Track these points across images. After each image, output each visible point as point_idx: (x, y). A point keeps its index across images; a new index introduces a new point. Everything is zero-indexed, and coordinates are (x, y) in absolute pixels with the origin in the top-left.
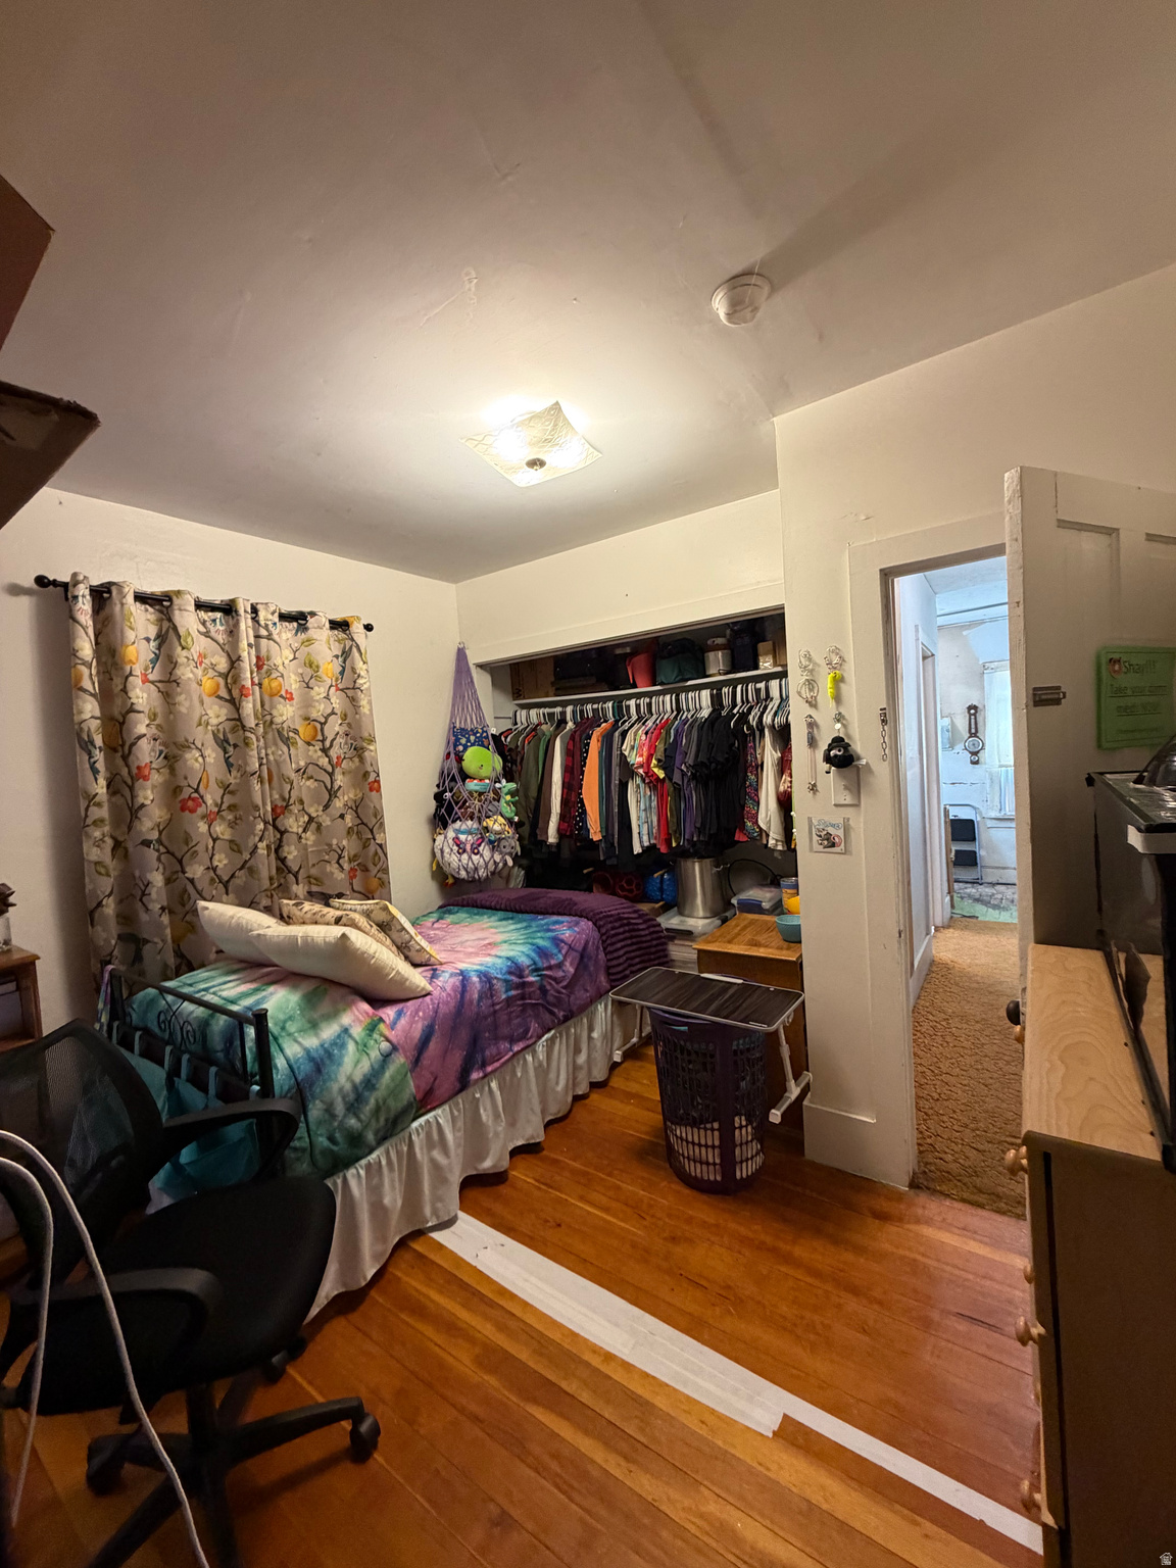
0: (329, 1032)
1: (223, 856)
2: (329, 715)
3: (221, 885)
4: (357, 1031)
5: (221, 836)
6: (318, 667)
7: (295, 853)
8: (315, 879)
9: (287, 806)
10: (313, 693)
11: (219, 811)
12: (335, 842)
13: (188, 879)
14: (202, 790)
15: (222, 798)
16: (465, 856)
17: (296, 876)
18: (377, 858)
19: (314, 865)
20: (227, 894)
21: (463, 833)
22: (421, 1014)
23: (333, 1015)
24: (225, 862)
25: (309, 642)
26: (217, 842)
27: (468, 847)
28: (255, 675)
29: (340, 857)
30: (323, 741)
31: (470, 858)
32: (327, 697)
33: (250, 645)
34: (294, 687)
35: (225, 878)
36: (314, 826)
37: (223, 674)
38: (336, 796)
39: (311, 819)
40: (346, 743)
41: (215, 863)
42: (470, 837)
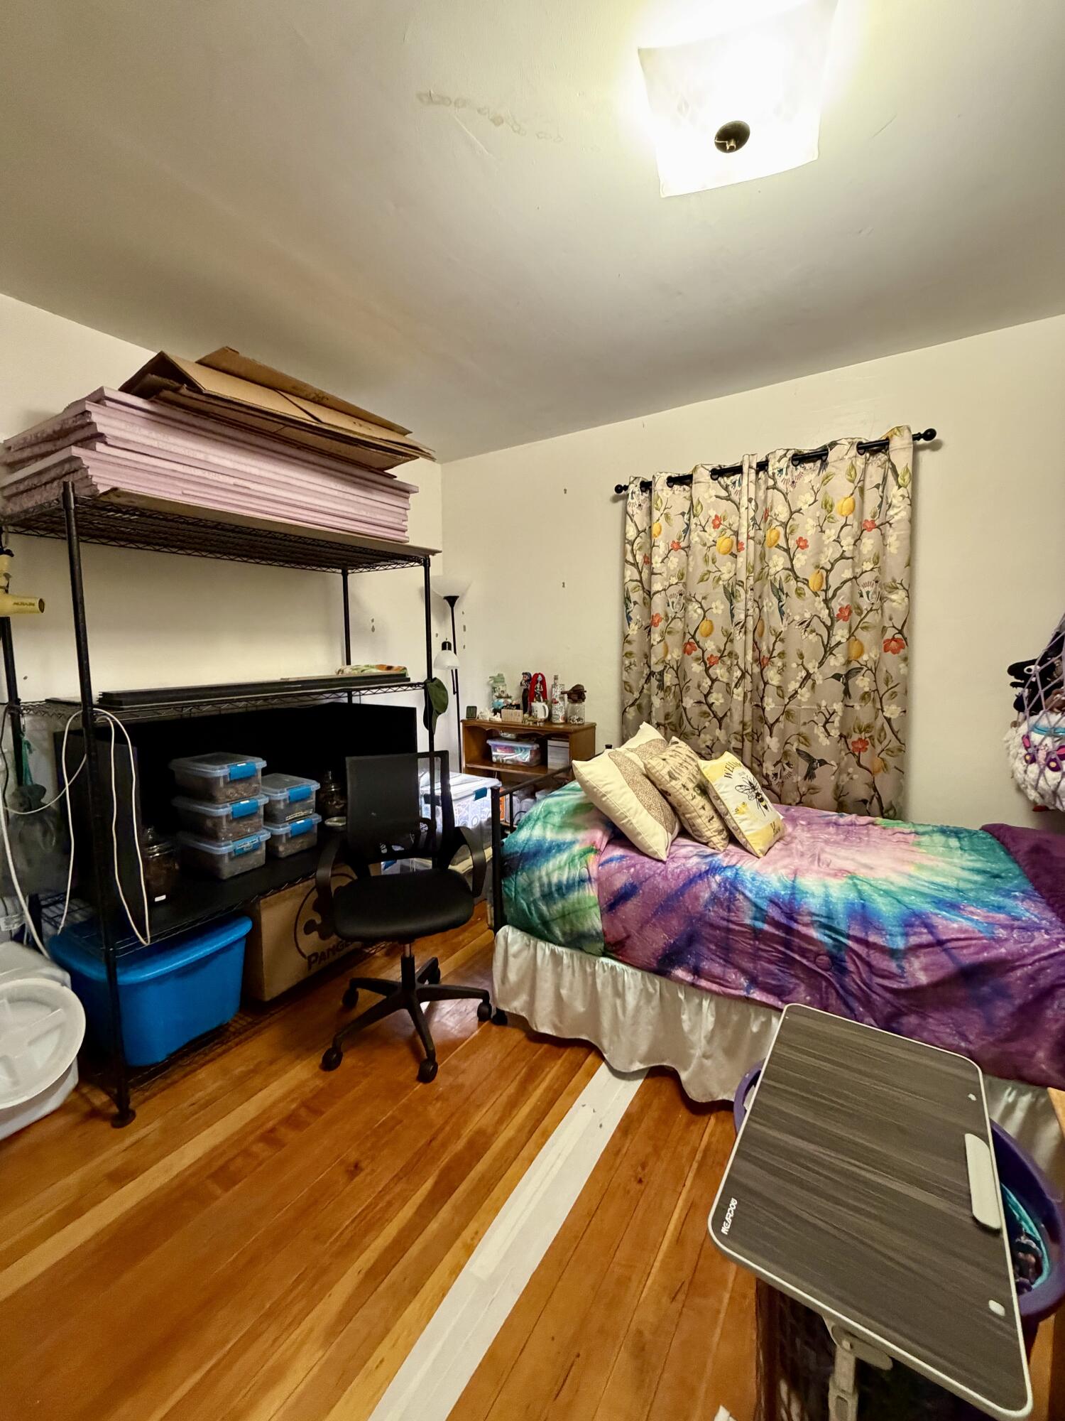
0: (568, 836)
1: (720, 695)
2: (837, 561)
3: (715, 719)
4: (577, 849)
5: (721, 679)
6: (832, 506)
7: (773, 706)
8: (804, 738)
9: (771, 658)
10: (824, 537)
11: (721, 657)
12: (824, 703)
14: (698, 637)
15: (725, 644)
16: (1034, 768)
17: (771, 727)
18: (882, 734)
19: (805, 724)
20: (720, 729)
21: (1040, 731)
22: (632, 870)
24: (722, 701)
25: (827, 479)
26: (716, 683)
27: (1041, 756)
29: (827, 722)
30: (826, 591)
31: (1042, 772)
32: (838, 541)
34: (809, 533)
35: (720, 715)
36: (810, 682)
38: (831, 653)
39: (808, 675)
41: (711, 700)
42: (1048, 741)
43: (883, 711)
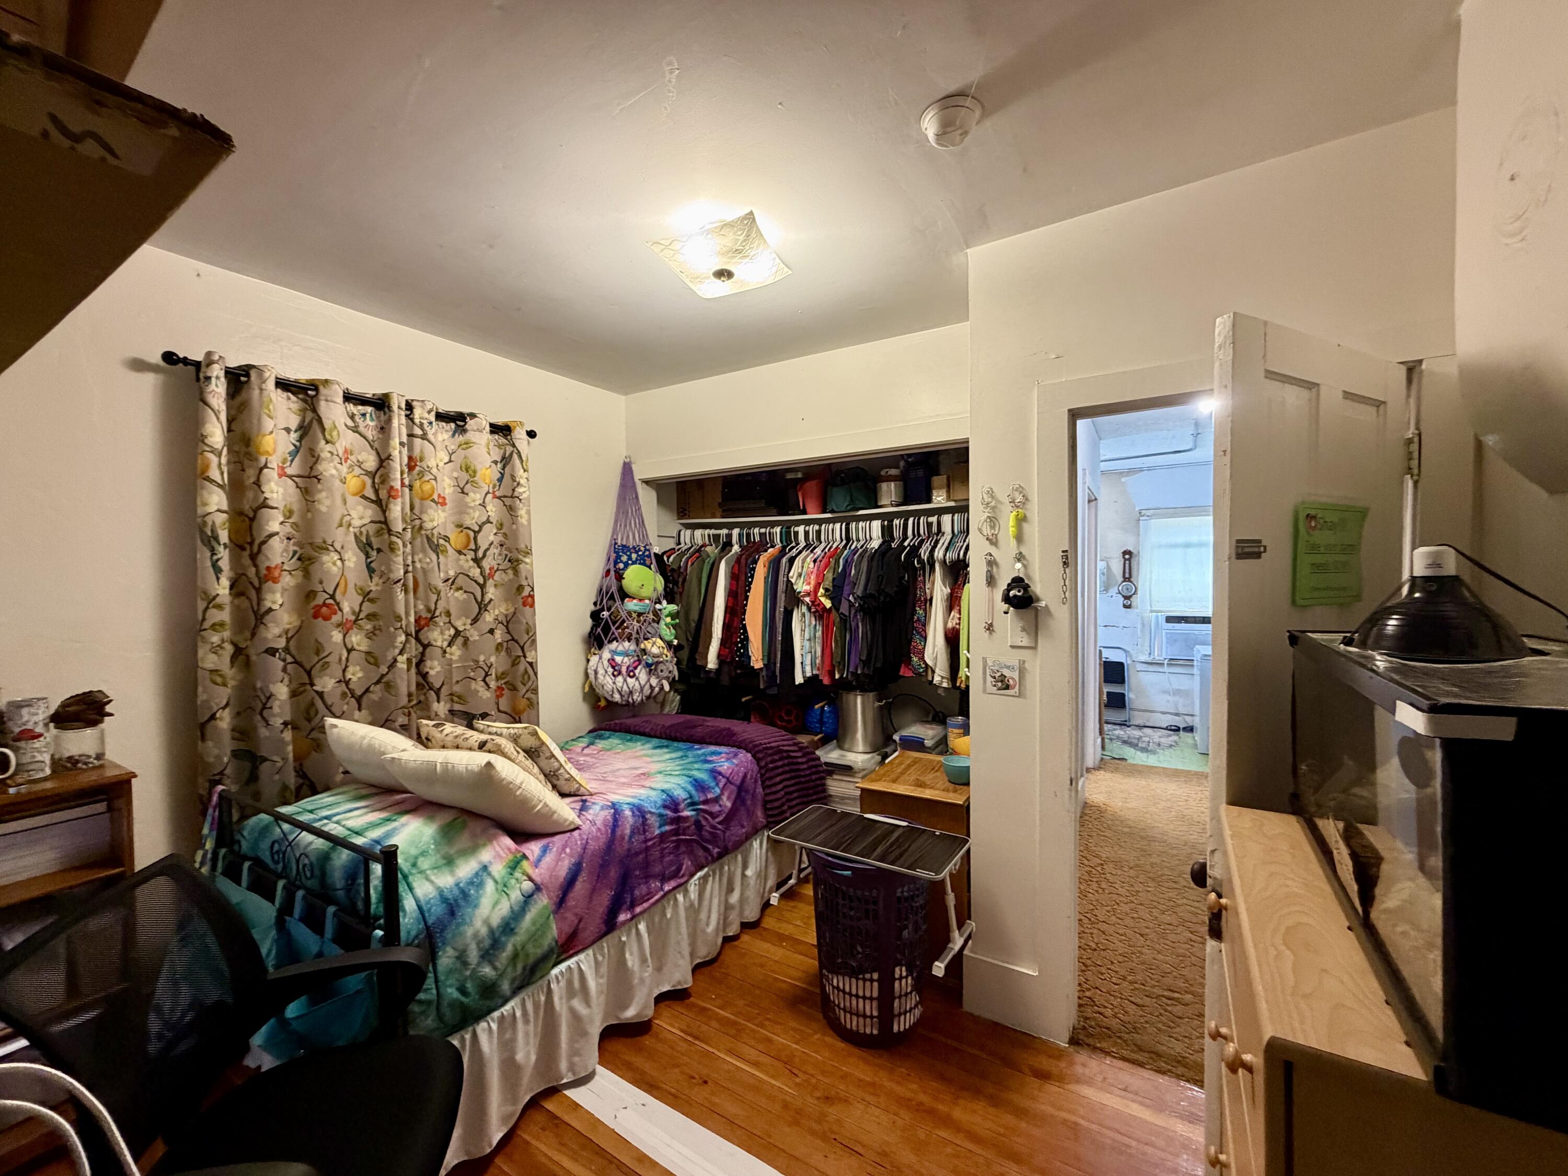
0: (466, 869)
1: (358, 668)
2: (484, 523)
3: (353, 700)
4: (498, 870)
5: (357, 647)
6: (475, 472)
7: (438, 669)
8: (459, 697)
9: (433, 617)
10: (468, 499)
11: (357, 620)
12: (482, 658)
13: (317, 692)
14: (338, 596)
15: (361, 605)
16: (620, 679)
17: (438, 692)
18: (526, 677)
19: (458, 682)
20: (360, 709)
21: (619, 654)
22: (568, 850)
23: (473, 850)
24: (360, 675)
25: (467, 445)
26: (353, 653)
27: (624, 670)
28: (405, 476)
29: (487, 675)
30: (476, 551)
31: (625, 680)
32: (483, 505)
33: (402, 444)
34: (447, 491)
35: (358, 692)
36: (460, 640)
37: (370, 472)
38: (486, 610)
39: (458, 633)
40: (500, 555)
41: (349, 676)
42: (626, 659)
43: (525, 657)
